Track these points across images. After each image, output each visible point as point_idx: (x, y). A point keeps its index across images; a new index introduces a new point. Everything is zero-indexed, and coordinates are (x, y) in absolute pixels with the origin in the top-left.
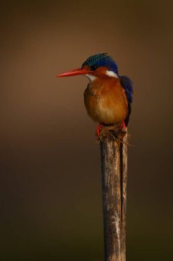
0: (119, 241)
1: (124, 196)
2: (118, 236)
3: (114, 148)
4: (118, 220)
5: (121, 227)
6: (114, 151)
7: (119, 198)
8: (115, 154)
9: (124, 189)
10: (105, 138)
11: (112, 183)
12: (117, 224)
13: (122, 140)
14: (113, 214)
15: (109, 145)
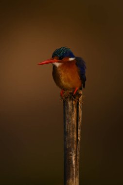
0: (74, 169)
1: (79, 139)
2: (74, 166)
3: (73, 105)
4: (74, 155)
5: (76, 160)
6: (73, 107)
7: (75, 140)
8: (73, 109)
9: (79, 134)
10: (66, 98)
11: (71, 130)
12: (73, 158)
13: (78, 100)
14: (71, 151)
15: (70, 103)
